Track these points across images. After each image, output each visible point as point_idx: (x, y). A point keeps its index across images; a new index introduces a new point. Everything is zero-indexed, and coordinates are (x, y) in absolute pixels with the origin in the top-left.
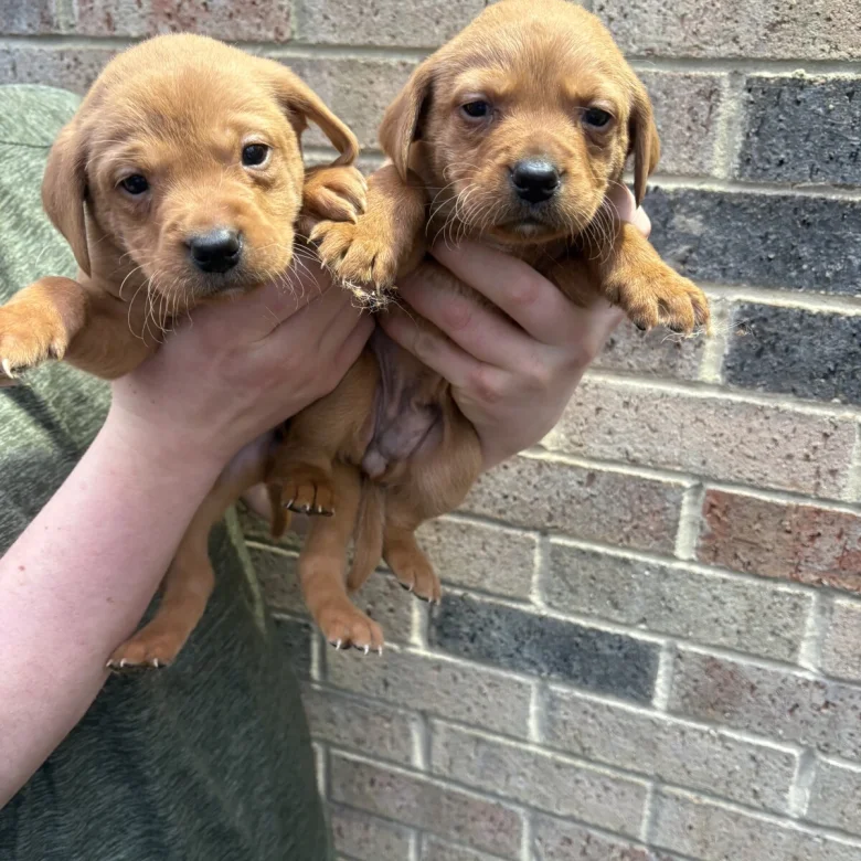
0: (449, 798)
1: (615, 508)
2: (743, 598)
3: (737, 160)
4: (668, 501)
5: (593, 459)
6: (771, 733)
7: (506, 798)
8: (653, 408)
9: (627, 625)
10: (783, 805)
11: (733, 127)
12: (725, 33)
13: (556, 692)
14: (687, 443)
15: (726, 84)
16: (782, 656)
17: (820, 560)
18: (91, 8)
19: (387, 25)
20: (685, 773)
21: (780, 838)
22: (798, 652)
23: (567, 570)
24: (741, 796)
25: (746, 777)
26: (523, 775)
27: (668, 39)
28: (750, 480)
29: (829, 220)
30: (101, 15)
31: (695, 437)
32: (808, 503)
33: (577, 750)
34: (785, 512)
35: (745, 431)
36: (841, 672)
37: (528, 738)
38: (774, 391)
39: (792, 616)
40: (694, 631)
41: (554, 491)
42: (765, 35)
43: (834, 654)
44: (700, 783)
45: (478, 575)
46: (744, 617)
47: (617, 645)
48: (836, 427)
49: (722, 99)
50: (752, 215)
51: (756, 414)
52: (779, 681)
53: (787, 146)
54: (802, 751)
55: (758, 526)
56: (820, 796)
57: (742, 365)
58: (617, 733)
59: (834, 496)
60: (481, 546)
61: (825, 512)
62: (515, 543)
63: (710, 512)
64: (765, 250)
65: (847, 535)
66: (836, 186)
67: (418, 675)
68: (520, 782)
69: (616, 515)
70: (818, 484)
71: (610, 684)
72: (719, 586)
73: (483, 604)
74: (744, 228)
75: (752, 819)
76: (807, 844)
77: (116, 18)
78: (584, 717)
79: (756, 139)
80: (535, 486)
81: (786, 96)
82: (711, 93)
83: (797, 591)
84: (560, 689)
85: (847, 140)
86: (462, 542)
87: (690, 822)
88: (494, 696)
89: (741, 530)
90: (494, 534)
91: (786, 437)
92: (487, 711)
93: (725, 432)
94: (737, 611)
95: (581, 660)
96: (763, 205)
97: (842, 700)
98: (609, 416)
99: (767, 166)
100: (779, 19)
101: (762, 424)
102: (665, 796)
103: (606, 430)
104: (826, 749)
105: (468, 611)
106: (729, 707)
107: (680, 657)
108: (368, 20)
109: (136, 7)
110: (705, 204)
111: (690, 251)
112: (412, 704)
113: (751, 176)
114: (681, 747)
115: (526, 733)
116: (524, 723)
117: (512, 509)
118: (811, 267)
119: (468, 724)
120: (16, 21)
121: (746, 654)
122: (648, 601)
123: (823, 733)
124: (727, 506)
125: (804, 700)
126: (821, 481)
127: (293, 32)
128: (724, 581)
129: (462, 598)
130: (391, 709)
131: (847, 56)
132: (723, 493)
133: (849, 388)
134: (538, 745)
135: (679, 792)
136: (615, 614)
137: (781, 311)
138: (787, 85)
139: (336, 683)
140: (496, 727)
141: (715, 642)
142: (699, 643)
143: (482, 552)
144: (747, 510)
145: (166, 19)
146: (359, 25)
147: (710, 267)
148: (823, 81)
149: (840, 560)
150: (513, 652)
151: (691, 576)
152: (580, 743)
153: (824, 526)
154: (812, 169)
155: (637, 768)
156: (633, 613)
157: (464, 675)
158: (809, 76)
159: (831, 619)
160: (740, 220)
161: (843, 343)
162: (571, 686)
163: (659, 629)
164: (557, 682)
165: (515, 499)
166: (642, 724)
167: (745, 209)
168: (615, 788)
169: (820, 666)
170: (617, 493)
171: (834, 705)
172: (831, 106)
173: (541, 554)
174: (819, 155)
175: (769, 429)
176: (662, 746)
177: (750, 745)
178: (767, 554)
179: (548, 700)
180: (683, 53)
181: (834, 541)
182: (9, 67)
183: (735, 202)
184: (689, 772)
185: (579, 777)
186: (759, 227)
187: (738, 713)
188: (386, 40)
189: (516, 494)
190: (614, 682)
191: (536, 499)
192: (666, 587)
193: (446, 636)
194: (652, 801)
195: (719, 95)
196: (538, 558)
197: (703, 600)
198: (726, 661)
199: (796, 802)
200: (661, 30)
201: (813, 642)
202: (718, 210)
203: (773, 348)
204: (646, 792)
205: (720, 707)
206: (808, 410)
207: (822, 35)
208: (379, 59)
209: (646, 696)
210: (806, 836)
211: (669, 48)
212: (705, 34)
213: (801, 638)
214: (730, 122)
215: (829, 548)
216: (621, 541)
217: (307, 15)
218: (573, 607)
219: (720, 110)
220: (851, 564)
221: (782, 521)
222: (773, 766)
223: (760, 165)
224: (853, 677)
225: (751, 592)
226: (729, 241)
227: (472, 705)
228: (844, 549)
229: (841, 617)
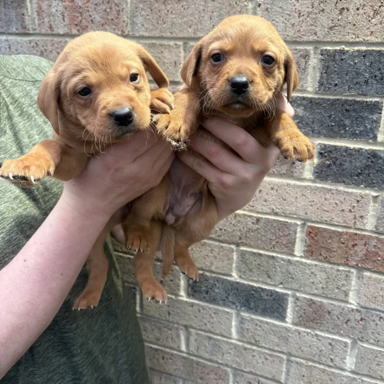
0: (197, 365)
1: (268, 234)
2: (324, 273)
3: (317, 84)
4: (291, 230)
5: (258, 213)
6: (338, 333)
7: (222, 364)
8: (283, 190)
9: (274, 285)
10: (344, 365)
11: (315, 70)
12: (311, 31)
13: (244, 316)
14: (299, 205)
15: (312, 52)
16: (342, 299)
17: (357, 255)
18: (43, 22)
19: (169, 28)
20: (300, 351)
21: (343, 380)
22: (349, 296)
23: (248, 261)
24: (325, 361)
25: (328, 353)
26: (230, 353)
27: (287, 34)
28: (326, 221)
29: (357, 108)
30: (48, 25)
31: (302, 202)
32: (352, 231)
33: (253, 341)
34: (341, 234)
35: (323, 199)
36: (367, 305)
37: (232, 337)
38: (336, 182)
39: (346, 280)
40: (303, 288)
41: (242, 227)
42: (328, 32)
43: (364, 297)
44: (307, 356)
45: (209, 264)
46: (325, 281)
47: (269, 294)
48: (362, 197)
49: (310, 58)
50: (324, 107)
51: (328, 192)
52: (341, 309)
53: (339, 78)
54: (351, 341)
55: (330, 241)
56: (360, 361)
57: (322, 171)
58: (270, 334)
59: (362, 227)
60: (210, 251)
61: (359, 234)
62: (225, 250)
63: (309, 235)
64: (330, 121)
65: (369, 244)
66: (359, 94)
67: (183, 309)
68: (228, 357)
69: (268, 237)
70: (355, 222)
71: (268, 312)
72: (314, 268)
73: (211, 277)
74: (321, 112)
75: (330, 371)
77: (54, 26)
78: (256, 327)
79: (325, 75)
80: (234, 225)
81: (337, 57)
82: (306, 56)
83: (348, 269)
84: (245, 315)
85: (364, 75)
86: (202, 250)
87: (303, 374)
88: (216, 318)
89: (323, 243)
90: (216, 246)
91: (341, 202)
92: (213, 325)
93: (315, 200)
94: (322, 279)
95: (255, 302)
96: (329, 103)
97: (368, 317)
98: (265, 194)
99: (330, 86)
100: (333, 25)
101: (330, 196)
102: (292, 362)
103: (264, 200)
104: (362, 339)
105: (205, 281)
106: (319, 321)
107: (297, 299)
108: (161, 26)
109: (62, 21)
110: (304, 102)
112: (180, 322)
113: (324, 90)
114: (299, 339)
115: (231, 334)
116: (230, 330)
117: (224, 235)
118: (350, 129)
119: (205, 331)
120: (11, 27)
121: (327, 298)
122: (283, 275)
123: (361, 332)
124: (316, 233)
125: (352, 318)
126: (357, 221)
127: (129, 32)
128: (316, 265)
129: (202, 275)
130: (171, 325)
131: (363, 40)
132: (314, 227)
133: (367, 181)
134: (237, 340)
135: (298, 360)
136: (269, 281)
137: (337, 148)
138: (337, 52)
139: (147, 314)
140: (218, 332)
141: (312, 292)
142: (306, 293)
143: (211, 254)
144: (325, 234)
145: (75, 26)
146: (157, 28)
147: (307, 129)
148: (353, 51)
149: (366, 255)
150: (225, 298)
151: (302, 263)
152: (254, 339)
153: (359, 241)
154: (349, 88)
155: (279, 349)
156: (277, 280)
157: (203, 309)
158: (346, 49)
159: (362, 282)
160: (319, 109)
161: (364, 161)
162: (250, 313)
163: (288, 287)
164: (244, 311)
165: (225, 230)
166: (281, 330)
167: (321, 104)
168: (270, 359)
169: (358, 302)
170: (269, 227)
171: (365, 320)
172: (356, 61)
173: (237, 255)
174: (352, 82)
175: (334, 199)
176: (290, 339)
177: (328, 338)
178: (334, 253)
179: (240, 319)
180: (294, 39)
181: (363, 247)
182: (7, 47)
183: (317, 101)
184: (302, 351)
185: (254, 354)
186: (327, 112)
187: (323, 324)
188: (168, 34)
189: (225, 228)
190: (269, 311)
191: (234, 230)
192: (291, 268)
193: (196, 291)
194: (287, 364)
195: (309, 57)
196: (235, 256)
197: (307, 274)
198: (317, 300)
199: (349, 364)
200: (284, 30)
201: (355, 292)
202: (310, 105)
203: (334, 163)
204: (284, 360)
205: (316, 321)
206: (350, 190)
207: (352, 31)
208: (165, 42)
209: (283, 317)
210: (354, 379)
211: (288, 37)
212: (303, 31)
213: (350, 290)
214: (314, 68)
215: (361, 250)
216: (271, 248)
217: (135, 24)
218: (251, 278)
219: (310, 63)
220: (370, 257)
221: (340, 238)
222: (339, 348)
223: (327, 86)
224: (373, 307)
225: (328, 270)
226: (315, 118)
227: (207, 322)
228: (367, 250)
229: (367, 281)
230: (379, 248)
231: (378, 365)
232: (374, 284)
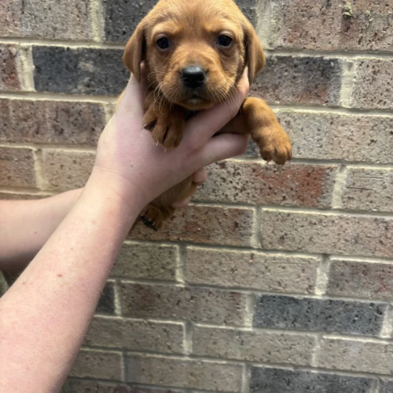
2: (146, 253)
3: (104, 32)
6: (171, 317)
8: (87, 163)
10: (182, 350)
11: (99, 15)
16: (169, 279)
17: (177, 228)
20: (136, 344)
21: (183, 366)
22: (175, 275)
24: (163, 349)
25: (164, 340)
36: (195, 281)
39: (170, 258)
40: (128, 273)
43: (190, 273)
44: (144, 347)
46: (149, 262)
50: (116, 60)
52: (170, 290)
53: (126, 24)
54: (185, 323)
56: (196, 342)
58: (101, 330)
64: (125, 77)
65: (187, 215)
72: (135, 249)
74: (113, 67)
75: (169, 359)
76: (195, 366)
79: (110, 21)
83: (170, 246)
87: (143, 367)
94: (145, 260)
96: (120, 55)
97: (198, 294)
98: (67, 169)
102: (129, 357)
103: (68, 176)
104: (195, 319)
106: (150, 308)
107: (123, 287)
110: (93, 55)
111: (90, 80)
114: (132, 331)
121: (154, 280)
125: (182, 298)
128: (137, 246)
135: (135, 353)
141: (137, 277)
142: (130, 278)
147: (101, 88)
149: (185, 227)
155: (114, 346)
159: (187, 257)
160: (111, 63)
166: (112, 324)
167: (112, 57)
168: (105, 358)
169: (186, 280)
171: (195, 298)
172: (141, 4)
176: (123, 333)
177: (162, 324)
181: (181, 218)
183: (107, 54)
184: (138, 343)
185: (87, 356)
186: (120, 66)
187: (154, 309)
194: (124, 361)
197: (129, 257)
198: (145, 285)
199: (187, 347)
201: (181, 269)
202: (99, 58)
204: (120, 357)
205: (146, 308)
209: (111, 309)
210: (194, 363)
213: (175, 268)
214: (97, 12)
215: (180, 222)
219: (91, 6)
220: (190, 229)
222: (174, 332)
223: (115, 34)
224: (200, 282)
225: (150, 249)
226: (108, 74)
228: (186, 221)
229: (191, 254)
230: (197, 218)
231: (215, 343)
232: (198, 258)
